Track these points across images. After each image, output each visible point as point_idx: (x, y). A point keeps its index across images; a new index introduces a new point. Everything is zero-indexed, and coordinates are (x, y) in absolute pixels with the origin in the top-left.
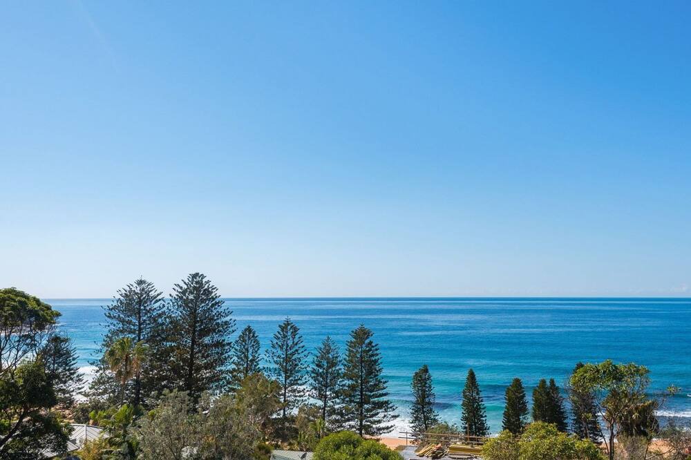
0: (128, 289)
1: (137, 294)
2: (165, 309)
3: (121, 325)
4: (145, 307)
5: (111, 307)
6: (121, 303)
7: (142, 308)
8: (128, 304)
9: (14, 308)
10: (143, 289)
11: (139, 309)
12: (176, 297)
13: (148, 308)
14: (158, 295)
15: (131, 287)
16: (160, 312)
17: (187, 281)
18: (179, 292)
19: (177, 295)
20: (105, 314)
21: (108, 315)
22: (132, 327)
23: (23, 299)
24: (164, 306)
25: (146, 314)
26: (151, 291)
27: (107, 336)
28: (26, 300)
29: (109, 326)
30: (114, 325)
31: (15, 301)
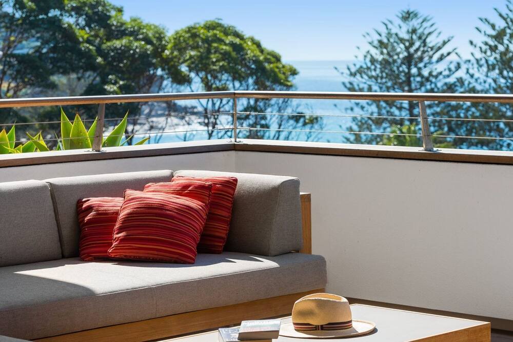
0: (384, 31)
1: (402, 40)
2: (461, 73)
3: (374, 108)
4: (419, 69)
5: (353, 70)
6: (373, 61)
7: (414, 71)
8: (386, 64)
9: (225, 56)
10: (414, 31)
11: (408, 75)
12: (484, 47)
13: (425, 73)
14: (445, 43)
15: (390, 26)
16: (452, 80)
17: (504, 12)
18: (489, 36)
19: (486, 44)
20: (344, 84)
21: (348, 85)
22: (397, 112)
23: (237, 41)
24: (458, 66)
25: (422, 84)
26: (430, 34)
27: (350, 129)
28: (242, 42)
29: (352, 109)
30: (362, 108)
31: (226, 44)
